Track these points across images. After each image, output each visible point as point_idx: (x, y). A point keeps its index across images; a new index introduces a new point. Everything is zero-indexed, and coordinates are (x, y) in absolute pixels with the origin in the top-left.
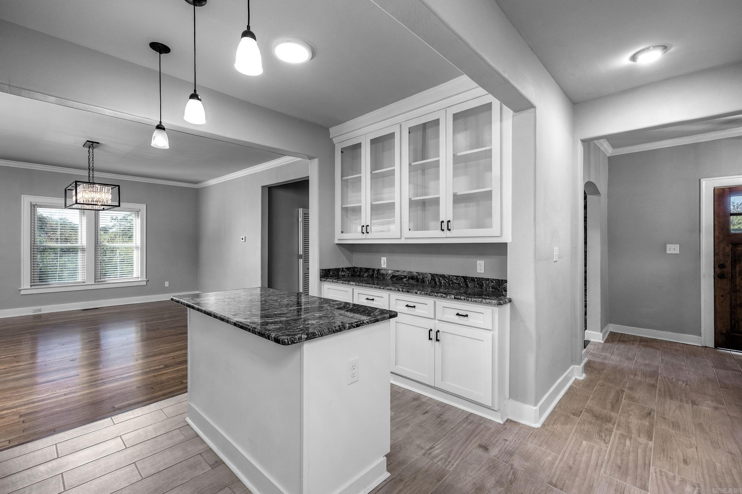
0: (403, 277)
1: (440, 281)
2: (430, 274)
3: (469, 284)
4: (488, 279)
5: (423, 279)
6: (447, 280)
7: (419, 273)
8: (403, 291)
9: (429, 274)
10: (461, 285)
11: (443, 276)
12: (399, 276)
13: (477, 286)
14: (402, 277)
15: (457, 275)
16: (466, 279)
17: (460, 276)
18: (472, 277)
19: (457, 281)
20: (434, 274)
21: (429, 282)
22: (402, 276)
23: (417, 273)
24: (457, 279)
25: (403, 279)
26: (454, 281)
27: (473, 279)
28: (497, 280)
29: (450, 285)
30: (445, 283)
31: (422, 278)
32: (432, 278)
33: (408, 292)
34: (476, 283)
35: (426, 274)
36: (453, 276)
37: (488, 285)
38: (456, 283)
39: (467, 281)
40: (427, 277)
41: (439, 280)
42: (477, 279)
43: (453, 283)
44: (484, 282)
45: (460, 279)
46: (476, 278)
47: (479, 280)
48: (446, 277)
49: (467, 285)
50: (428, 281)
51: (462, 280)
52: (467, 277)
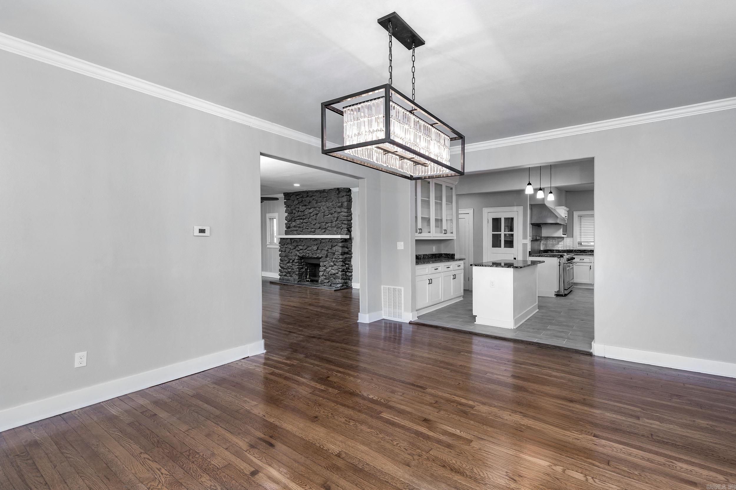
8: (447, 261)
33: (449, 261)
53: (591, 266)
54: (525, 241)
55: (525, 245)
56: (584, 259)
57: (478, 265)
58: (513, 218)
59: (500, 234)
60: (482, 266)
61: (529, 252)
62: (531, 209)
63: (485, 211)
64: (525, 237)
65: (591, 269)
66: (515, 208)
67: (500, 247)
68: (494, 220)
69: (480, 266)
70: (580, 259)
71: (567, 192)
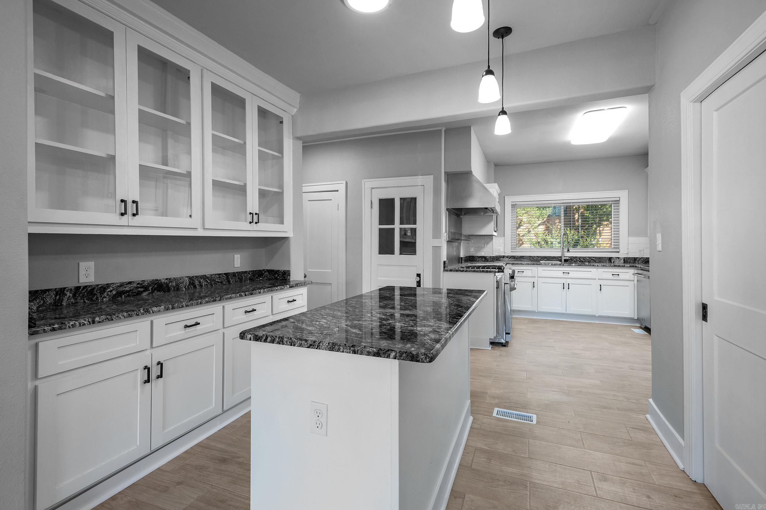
0: (142, 290)
1: (201, 284)
2: (188, 277)
3: (231, 280)
4: (246, 272)
5: (178, 285)
6: (209, 281)
7: (170, 279)
8: (246, 295)
9: (186, 277)
10: (224, 283)
11: (204, 277)
12: (133, 290)
13: (238, 281)
14: (138, 291)
15: (219, 273)
16: (228, 275)
17: (222, 274)
18: (233, 273)
19: (219, 280)
20: (193, 277)
21: (186, 289)
22: (139, 289)
23: (167, 279)
24: (219, 277)
25: (142, 293)
26: (216, 281)
27: (234, 274)
28: (253, 271)
29: (212, 285)
30: (206, 285)
31: (176, 285)
32: (190, 282)
33: (252, 294)
34: (237, 277)
35: (181, 278)
36: (216, 274)
37: (246, 277)
38: (219, 282)
39: (230, 277)
40: (183, 282)
41: (200, 282)
42: (238, 274)
43: (216, 283)
44: (243, 275)
45: (223, 276)
46: (237, 272)
47: (240, 274)
48: (207, 277)
49: (229, 282)
50: (185, 287)
51: (225, 277)
52: (228, 273)
53: (534, 282)
54: (436, 243)
55: (437, 249)
56: (523, 272)
57: (267, 338)
58: (416, 198)
59: (393, 229)
60: (279, 343)
61: (444, 262)
62: (447, 181)
63: (368, 184)
64: (436, 234)
65: (534, 287)
66: (420, 180)
67: (392, 253)
68: (382, 201)
69: (273, 342)
70: (518, 272)
71: (496, 165)
